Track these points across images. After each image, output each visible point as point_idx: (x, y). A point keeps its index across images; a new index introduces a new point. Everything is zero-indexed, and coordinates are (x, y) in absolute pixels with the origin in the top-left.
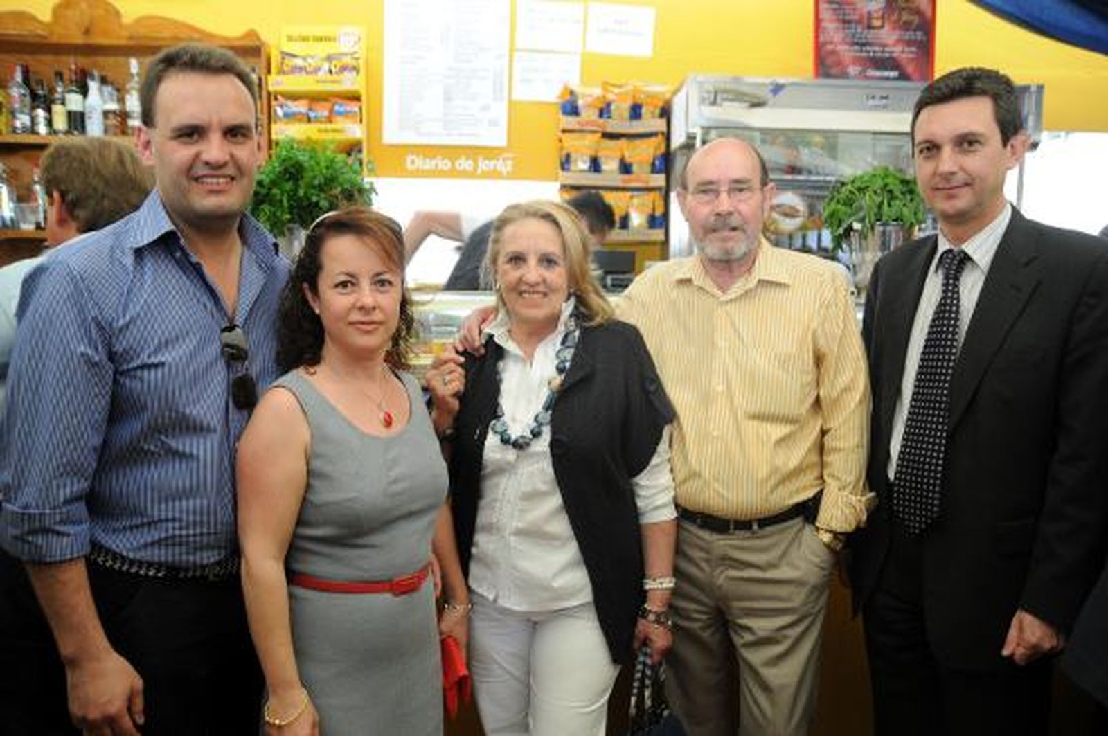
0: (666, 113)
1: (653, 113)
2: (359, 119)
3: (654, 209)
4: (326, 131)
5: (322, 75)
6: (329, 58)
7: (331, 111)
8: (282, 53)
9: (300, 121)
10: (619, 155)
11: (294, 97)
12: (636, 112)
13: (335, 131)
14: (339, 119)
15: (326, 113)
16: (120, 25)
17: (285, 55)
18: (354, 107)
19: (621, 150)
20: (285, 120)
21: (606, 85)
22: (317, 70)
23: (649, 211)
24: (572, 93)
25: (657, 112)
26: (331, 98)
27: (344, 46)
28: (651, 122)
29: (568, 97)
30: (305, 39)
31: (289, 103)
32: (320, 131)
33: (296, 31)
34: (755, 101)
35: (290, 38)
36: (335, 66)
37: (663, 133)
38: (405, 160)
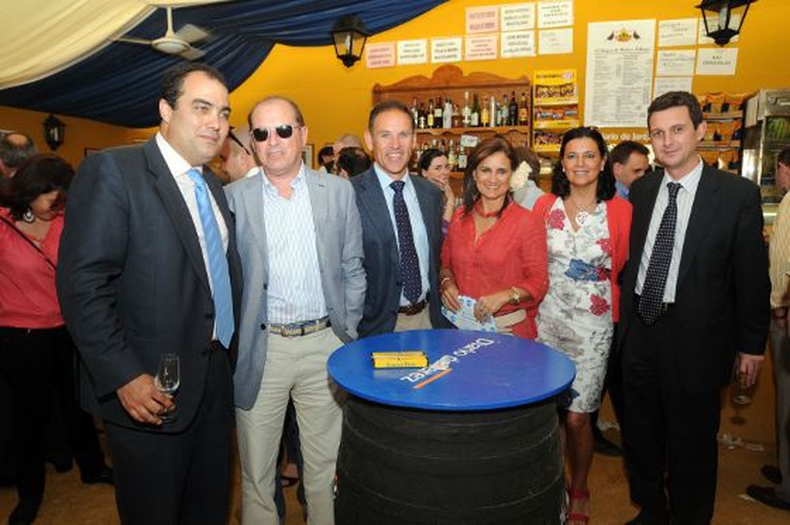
0: (743, 107)
1: (735, 108)
2: (576, 117)
3: (733, 159)
4: (562, 123)
5: (558, 96)
6: (560, 87)
7: (564, 114)
9: (548, 119)
10: (714, 130)
11: (547, 108)
12: (725, 108)
13: (567, 124)
14: (567, 117)
15: (561, 115)
16: (462, 77)
17: (538, 86)
18: (574, 112)
19: (716, 128)
20: (541, 119)
21: (708, 94)
22: (555, 94)
23: (730, 160)
25: (738, 107)
26: (564, 108)
27: (566, 80)
28: (734, 113)
30: (545, 77)
31: (544, 111)
32: (559, 124)
33: (541, 73)
35: (539, 77)
37: (741, 118)
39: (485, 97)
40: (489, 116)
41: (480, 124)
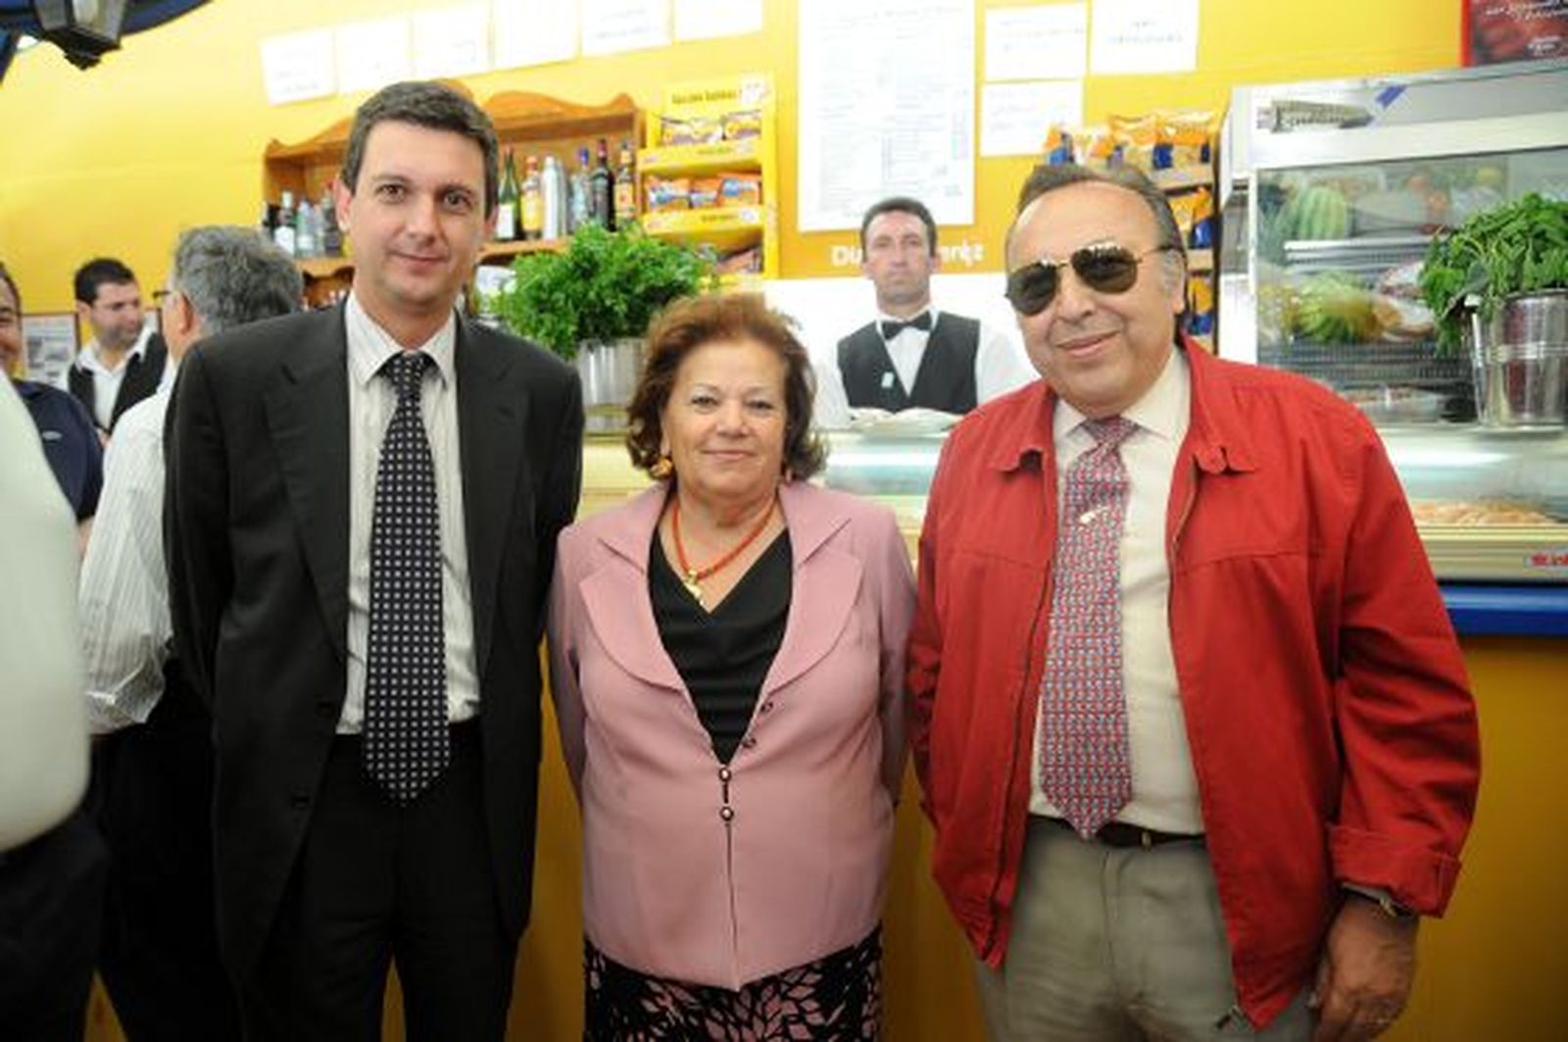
0: (1209, 154)
1: (1190, 157)
2: (757, 199)
3: (1197, 304)
4: (713, 218)
5: (712, 143)
6: (724, 121)
7: (720, 191)
8: (664, 119)
9: (679, 207)
11: (669, 176)
12: (1163, 156)
13: (726, 217)
15: (713, 194)
17: (667, 122)
18: (750, 183)
20: (659, 208)
21: (1114, 121)
22: (705, 138)
24: (1064, 136)
25: (1197, 154)
26: (719, 175)
27: (745, 103)
28: (1187, 171)
29: (1058, 144)
30: (696, 98)
31: (665, 184)
32: (704, 219)
33: (684, 89)
34: (1347, 117)
35: (678, 101)
36: (731, 130)
37: (1208, 187)
38: (830, 252)
39: (531, 159)
40: (541, 209)
41: (520, 234)
